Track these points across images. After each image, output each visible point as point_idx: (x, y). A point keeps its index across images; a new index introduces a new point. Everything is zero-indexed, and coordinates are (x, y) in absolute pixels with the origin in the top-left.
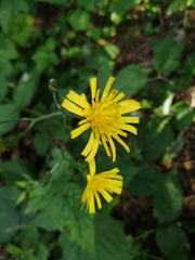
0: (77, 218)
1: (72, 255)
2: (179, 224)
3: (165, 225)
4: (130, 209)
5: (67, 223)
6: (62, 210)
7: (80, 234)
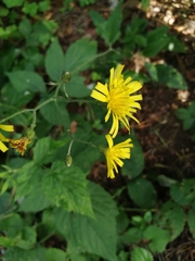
0: (70, 191)
1: (65, 227)
2: (144, 176)
3: (134, 180)
4: (100, 174)
5: (62, 197)
6: (54, 187)
7: (77, 204)
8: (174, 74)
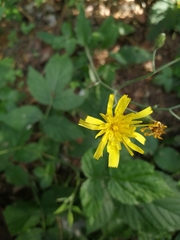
8: (137, 51)
